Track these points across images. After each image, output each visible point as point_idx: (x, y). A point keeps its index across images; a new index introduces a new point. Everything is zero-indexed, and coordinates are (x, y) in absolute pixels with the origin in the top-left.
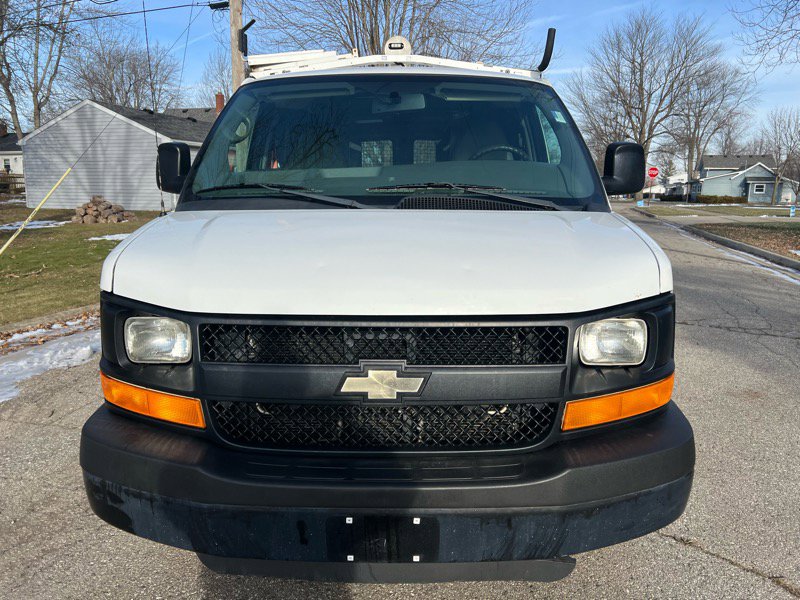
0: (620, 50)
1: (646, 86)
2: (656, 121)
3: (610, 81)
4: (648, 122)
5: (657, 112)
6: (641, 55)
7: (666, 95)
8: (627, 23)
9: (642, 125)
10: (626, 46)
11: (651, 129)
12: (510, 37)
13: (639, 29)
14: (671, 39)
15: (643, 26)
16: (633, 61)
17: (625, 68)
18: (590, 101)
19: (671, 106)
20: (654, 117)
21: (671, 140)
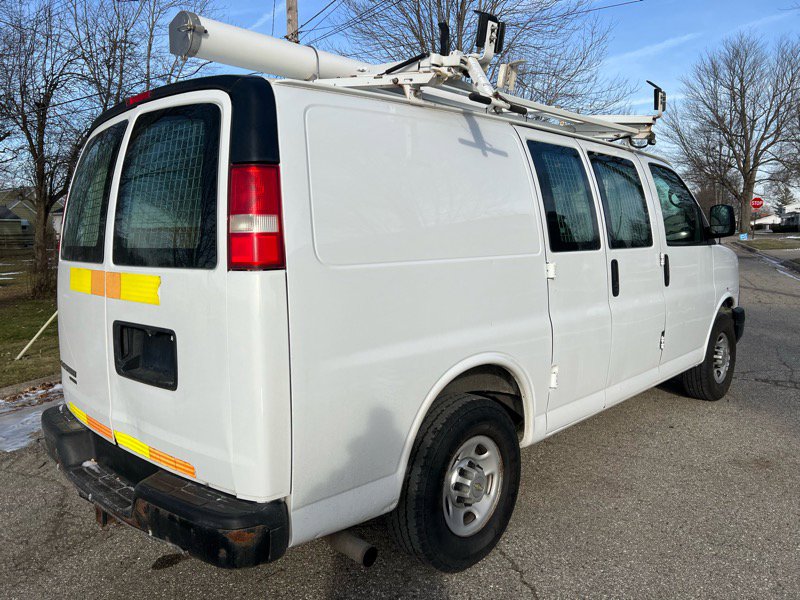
0: (717, 77)
1: (749, 113)
2: (761, 148)
3: (707, 110)
4: (753, 150)
5: (763, 139)
6: (741, 81)
7: (772, 120)
8: (723, 49)
9: (747, 152)
10: (724, 73)
11: (757, 158)
12: (586, 75)
13: (737, 54)
14: (773, 63)
15: (741, 51)
16: (732, 88)
17: (724, 94)
18: (686, 133)
19: (778, 132)
20: (759, 144)
21: (780, 167)
